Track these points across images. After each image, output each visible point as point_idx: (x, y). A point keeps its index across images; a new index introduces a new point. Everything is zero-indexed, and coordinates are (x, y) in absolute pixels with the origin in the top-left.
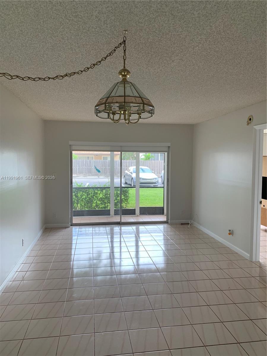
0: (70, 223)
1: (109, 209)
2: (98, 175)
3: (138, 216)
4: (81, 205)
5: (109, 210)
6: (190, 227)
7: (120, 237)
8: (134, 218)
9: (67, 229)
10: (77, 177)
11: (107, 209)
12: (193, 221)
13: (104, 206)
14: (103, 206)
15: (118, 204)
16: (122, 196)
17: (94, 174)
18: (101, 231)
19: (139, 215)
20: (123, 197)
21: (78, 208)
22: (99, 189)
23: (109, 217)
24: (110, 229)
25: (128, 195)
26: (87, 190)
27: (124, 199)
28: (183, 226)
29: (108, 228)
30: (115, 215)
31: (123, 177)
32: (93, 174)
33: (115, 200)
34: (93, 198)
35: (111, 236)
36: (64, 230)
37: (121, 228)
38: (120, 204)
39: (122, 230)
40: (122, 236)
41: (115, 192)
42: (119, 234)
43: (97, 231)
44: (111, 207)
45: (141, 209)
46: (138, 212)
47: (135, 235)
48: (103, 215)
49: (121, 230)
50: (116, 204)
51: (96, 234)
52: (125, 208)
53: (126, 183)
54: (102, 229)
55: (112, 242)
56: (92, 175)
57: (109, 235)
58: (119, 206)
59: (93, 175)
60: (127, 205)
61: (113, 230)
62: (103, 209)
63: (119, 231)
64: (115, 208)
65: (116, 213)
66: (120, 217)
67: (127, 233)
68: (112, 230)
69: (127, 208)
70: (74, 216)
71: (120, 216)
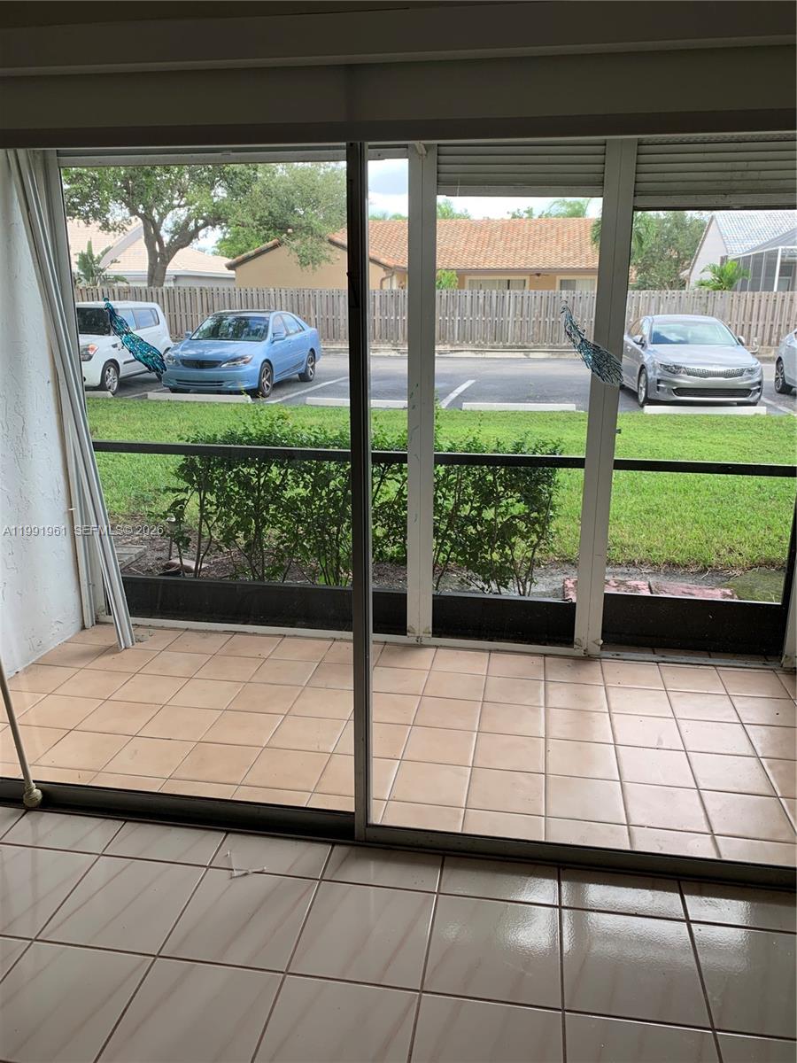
3: (590, 659)
10: (451, 355)
17: (514, 344)
59: (512, 347)
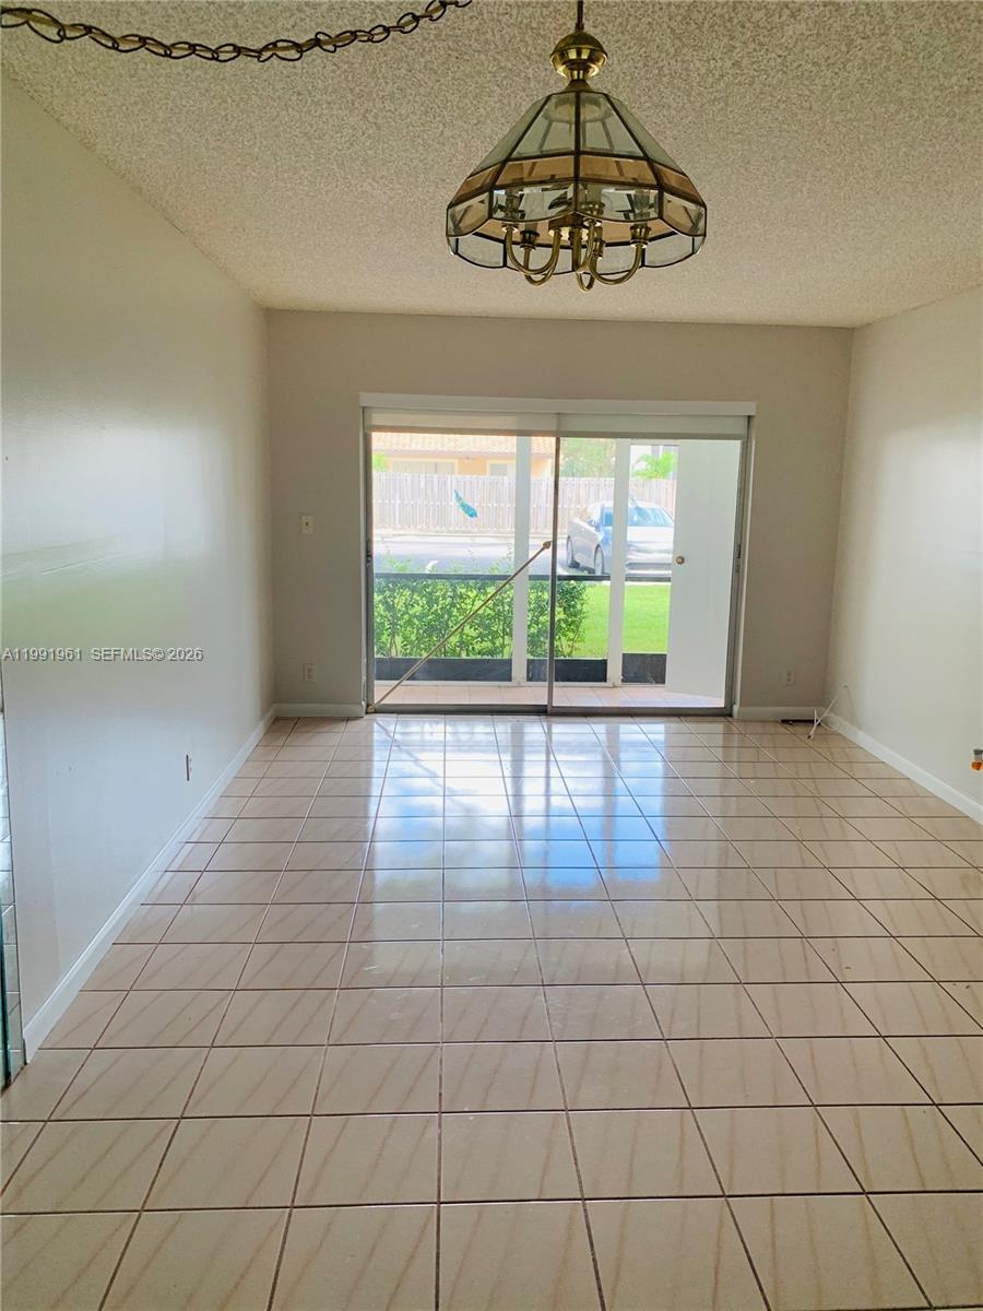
0: (364, 703)
1: (506, 657)
2: (469, 532)
3: (615, 687)
4: (405, 638)
5: (509, 662)
6: (815, 734)
7: (548, 761)
8: (600, 692)
9: (351, 724)
11: (499, 657)
12: (831, 710)
13: (489, 644)
14: (487, 645)
15: (542, 639)
16: (558, 609)
17: (457, 529)
18: (478, 738)
19: (620, 682)
20: (560, 615)
21: (393, 650)
22: (471, 582)
23: (505, 687)
24: (509, 731)
25: (579, 607)
26: (428, 586)
27: (566, 621)
28: (790, 728)
29: (503, 727)
30: (529, 679)
31: (565, 541)
32: (451, 529)
33: (529, 626)
34: (450, 615)
35: (513, 756)
36: (341, 727)
37: (549, 728)
38: (548, 641)
39: (554, 738)
40: (552, 758)
41: (533, 596)
42: (544, 749)
43: (464, 737)
44: (517, 652)
45: (628, 659)
46: (615, 671)
47: (604, 755)
48: (485, 680)
49: (549, 734)
50: (533, 642)
51: (460, 747)
52: (569, 655)
53: (575, 565)
54: (481, 728)
55: (517, 777)
56: (449, 532)
57: (505, 752)
58: (547, 646)
60: (576, 645)
61: (522, 733)
62: (485, 657)
63: (544, 738)
64: (532, 653)
65: (534, 673)
66: (546, 689)
67: (571, 748)
68: (518, 736)
69: (576, 656)
70: (380, 678)
71: (546, 684)
